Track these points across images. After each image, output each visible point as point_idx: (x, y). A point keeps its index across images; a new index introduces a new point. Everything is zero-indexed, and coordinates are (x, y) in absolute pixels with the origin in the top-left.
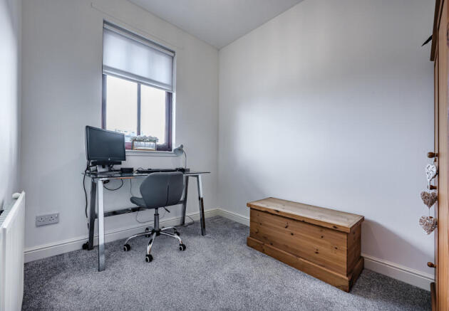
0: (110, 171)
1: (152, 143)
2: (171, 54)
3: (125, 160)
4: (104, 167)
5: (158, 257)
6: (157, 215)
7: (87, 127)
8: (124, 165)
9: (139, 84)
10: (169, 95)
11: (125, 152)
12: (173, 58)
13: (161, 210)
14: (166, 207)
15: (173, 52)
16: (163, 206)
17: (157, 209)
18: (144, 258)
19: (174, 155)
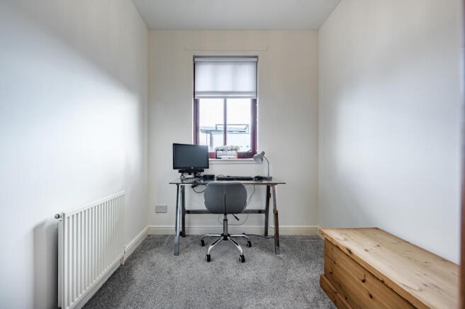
0: (195, 177)
1: (234, 152)
2: (254, 59)
3: (208, 167)
4: (190, 174)
5: (218, 260)
6: (226, 220)
7: (174, 144)
8: (207, 172)
9: (225, 98)
10: (254, 101)
11: (208, 161)
12: (257, 63)
13: (230, 217)
14: (235, 215)
15: (256, 57)
16: (232, 213)
17: (226, 215)
18: (205, 257)
19: (254, 162)
